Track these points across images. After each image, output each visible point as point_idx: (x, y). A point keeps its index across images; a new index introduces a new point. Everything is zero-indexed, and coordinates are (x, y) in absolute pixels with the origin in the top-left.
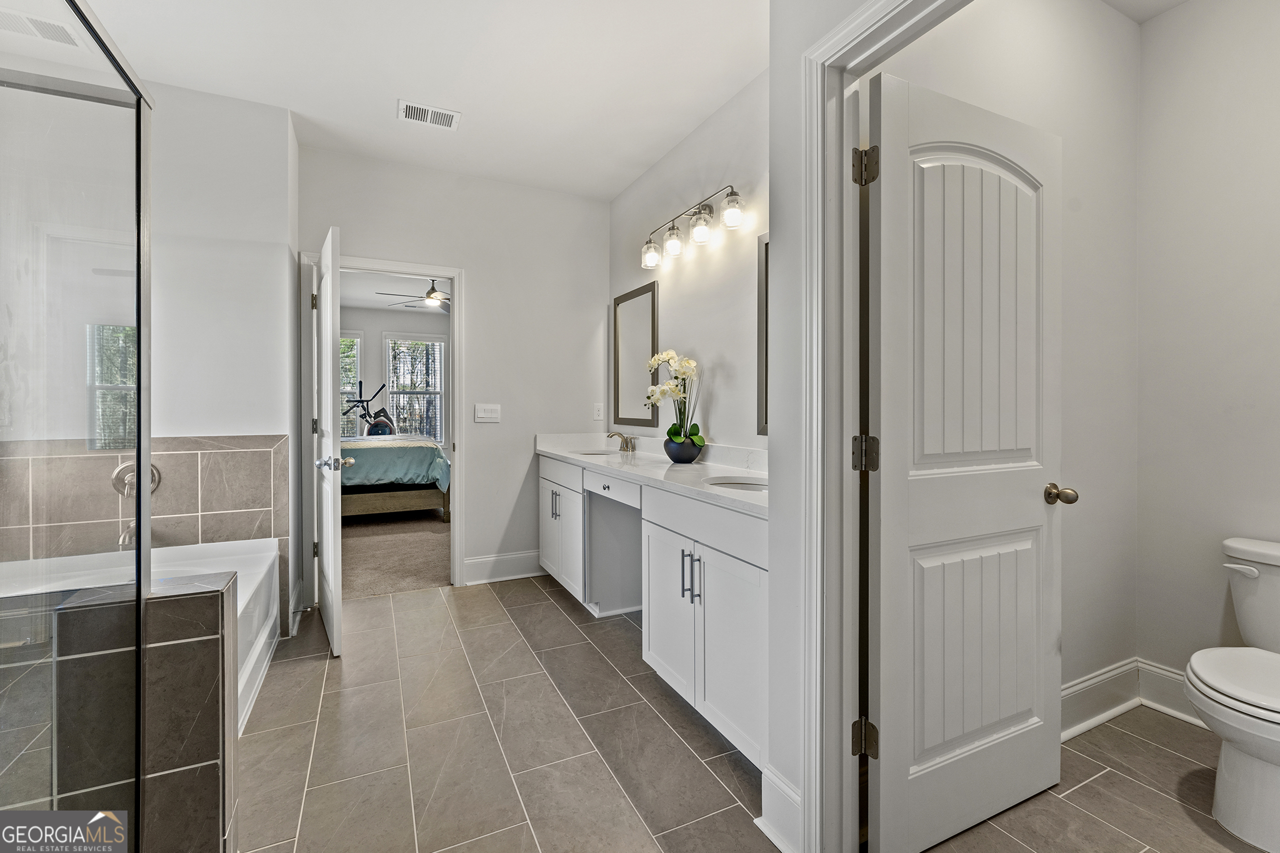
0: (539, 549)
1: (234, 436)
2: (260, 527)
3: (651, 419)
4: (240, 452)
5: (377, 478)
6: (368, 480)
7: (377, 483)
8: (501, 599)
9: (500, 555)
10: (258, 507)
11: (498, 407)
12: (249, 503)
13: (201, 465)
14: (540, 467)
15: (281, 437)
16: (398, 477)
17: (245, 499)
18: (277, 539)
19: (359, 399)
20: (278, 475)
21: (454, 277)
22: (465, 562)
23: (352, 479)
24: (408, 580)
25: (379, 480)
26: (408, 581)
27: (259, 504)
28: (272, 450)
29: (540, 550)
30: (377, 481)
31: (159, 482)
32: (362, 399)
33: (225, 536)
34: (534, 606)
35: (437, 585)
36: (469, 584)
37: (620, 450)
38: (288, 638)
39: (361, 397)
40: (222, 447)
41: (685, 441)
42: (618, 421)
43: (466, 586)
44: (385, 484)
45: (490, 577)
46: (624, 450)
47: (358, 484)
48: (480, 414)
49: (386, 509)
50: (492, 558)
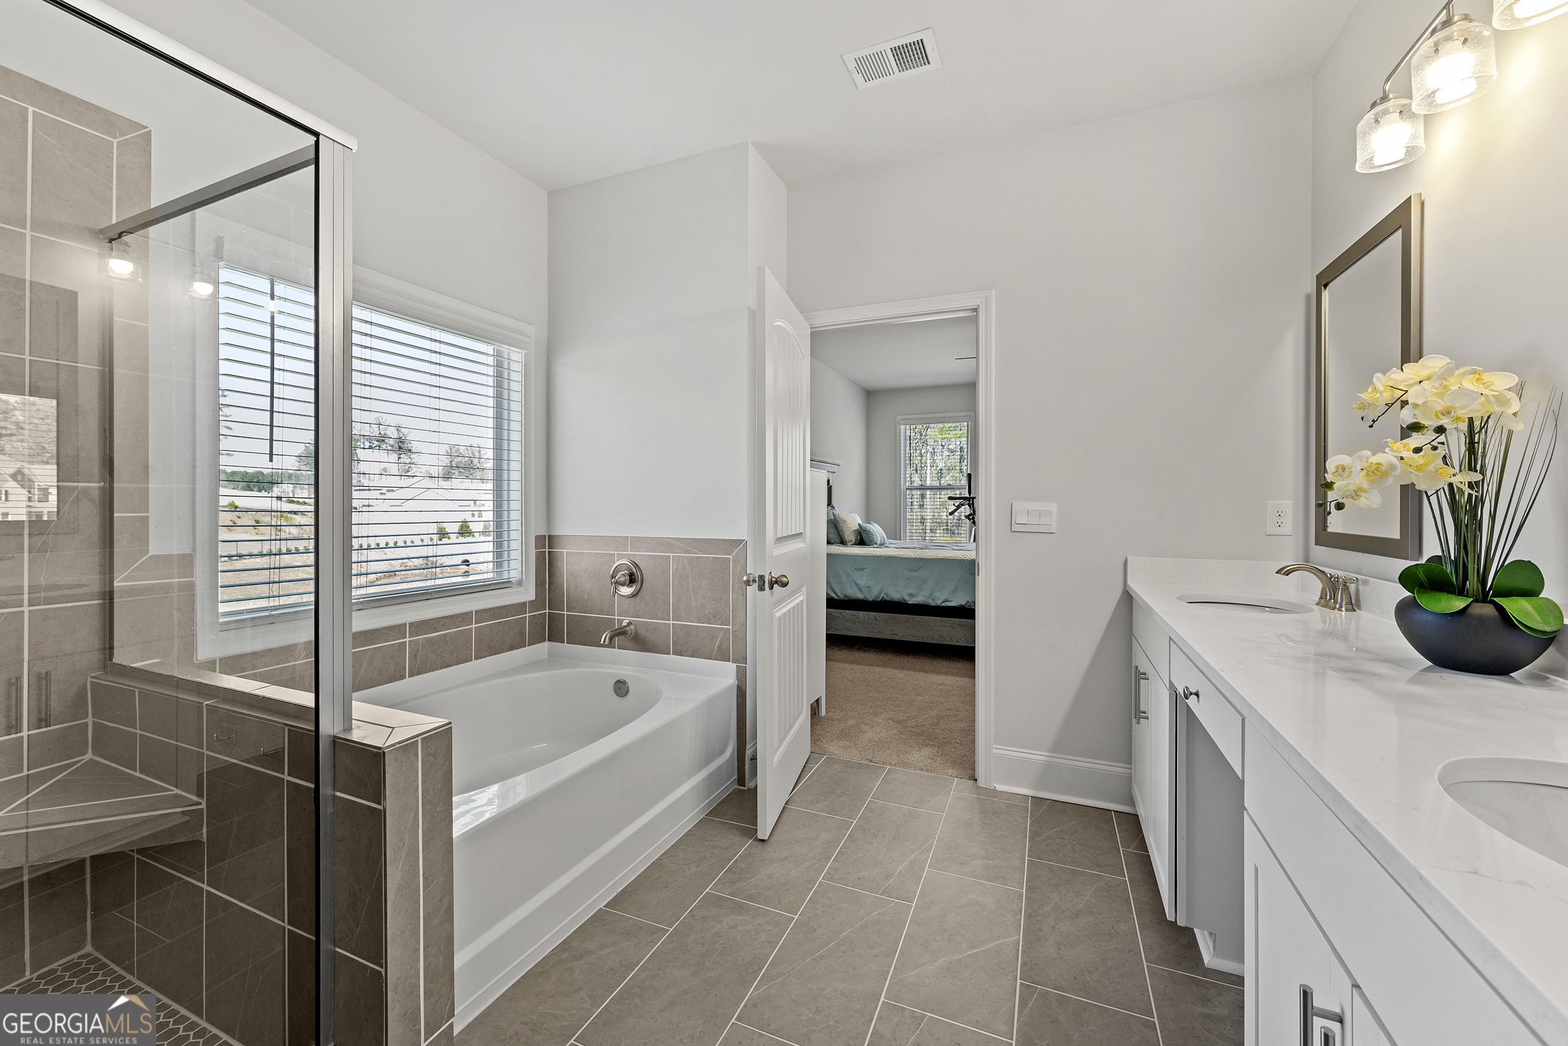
0: (1131, 764)
1: (698, 539)
2: (720, 647)
3: (1399, 538)
4: (703, 557)
5: (942, 598)
6: (933, 600)
7: (943, 604)
8: (1034, 835)
9: (1054, 755)
10: (718, 623)
11: (1054, 507)
12: (710, 617)
13: (673, 570)
14: (1133, 616)
15: (739, 542)
16: (970, 600)
17: (707, 612)
18: (735, 665)
19: (968, 496)
20: (736, 588)
21: (979, 306)
22: (994, 751)
23: (914, 596)
24: (926, 752)
25: (946, 601)
26: (921, 755)
27: (719, 619)
28: (731, 557)
29: (1133, 767)
30: (944, 602)
31: (642, 583)
32: (971, 496)
33: (691, 651)
34: (1083, 874)
35: (955, 773)
36: (1000, 787)
37: (1317, 604)
38: (744, 788)
39: (970, 493)
40: (688, 550)
41: (1471, 610)
42: (1324, 538)
43: (995, 790)
44: (954, 607)
45: (1037, 787)
46: (1326, 606)
47: (921, 603)
48: (1020, 518)
49: (955, 640)
50: (1040, 756)
